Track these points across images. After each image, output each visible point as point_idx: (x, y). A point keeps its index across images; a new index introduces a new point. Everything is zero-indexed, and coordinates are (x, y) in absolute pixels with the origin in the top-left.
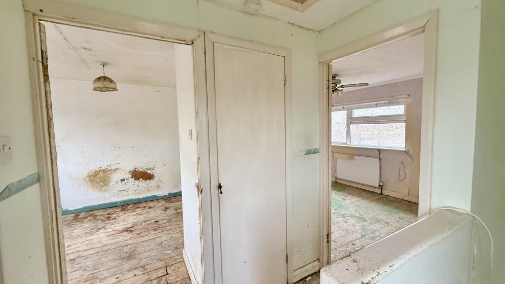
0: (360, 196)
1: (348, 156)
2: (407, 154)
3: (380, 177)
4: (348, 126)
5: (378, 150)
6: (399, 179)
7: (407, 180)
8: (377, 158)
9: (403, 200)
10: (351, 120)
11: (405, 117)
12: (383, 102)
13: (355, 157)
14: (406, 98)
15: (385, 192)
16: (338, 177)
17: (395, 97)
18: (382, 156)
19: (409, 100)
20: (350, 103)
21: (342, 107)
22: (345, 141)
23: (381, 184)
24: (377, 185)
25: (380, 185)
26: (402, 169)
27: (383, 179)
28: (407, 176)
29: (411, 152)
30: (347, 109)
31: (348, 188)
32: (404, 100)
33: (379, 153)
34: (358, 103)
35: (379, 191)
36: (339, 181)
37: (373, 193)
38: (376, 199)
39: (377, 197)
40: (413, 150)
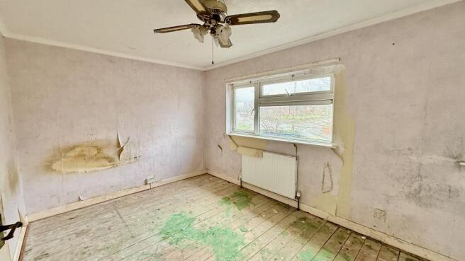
0: (269, 218)
1: (255, 151)
2: (336, 153)
3: (297, 184)
4: (256, 109)
5: (295, 145)
6: (323, 189)
7: (333, 193)
8: (293, 156)
9: (328, 221)
10: (260, 100)
11: (333, 94)
12: (302, 71)
13: (264, 153)
14: (336, 63)
15: (304, 207)
16: (243, 180)
17: (320, 63)
18: (299, 153)
19: (341, 67)
20: (259, 74)
21: (249, 81)
22: (252, 129)
23: (298, 195)
24: (293, 196)
25: (296, 197)
27: (301, 188)
28: (334, 186)
29: (341, 150)
30: (255, 85)
31: (254, 200)
32: (332, 67)
33: (295, 150)
34: (269, 75)
35: (294, 204)
36: (244, 185)
37: (288, 207)
38: (292, 225)
39: (292, 219)
40: (345, 147)
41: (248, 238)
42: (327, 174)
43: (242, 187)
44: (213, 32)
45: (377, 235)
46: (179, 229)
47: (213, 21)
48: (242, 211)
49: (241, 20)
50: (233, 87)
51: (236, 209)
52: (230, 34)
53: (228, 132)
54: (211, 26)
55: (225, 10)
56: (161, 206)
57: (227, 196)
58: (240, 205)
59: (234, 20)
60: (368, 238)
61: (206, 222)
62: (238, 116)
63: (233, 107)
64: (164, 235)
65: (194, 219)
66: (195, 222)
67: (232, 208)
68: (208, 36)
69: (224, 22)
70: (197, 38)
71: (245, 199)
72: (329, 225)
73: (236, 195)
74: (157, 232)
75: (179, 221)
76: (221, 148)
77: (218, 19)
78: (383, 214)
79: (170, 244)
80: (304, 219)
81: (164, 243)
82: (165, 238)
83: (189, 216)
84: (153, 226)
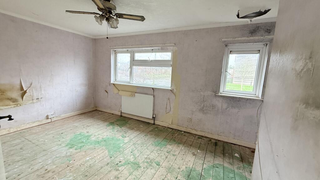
0: (138, 129)
1: (130, 93)
2: (173, 93)
3: (154, 110)
4: (131, 68)
5: (153, 89)
6: (166, 112)
7: (171, 113)
8: (152, 95)
9: (168, 128)
10: (134, 62)
11: (172, 62)
12: (157, 48)
13: (136, 94)
14: (173, 46)
15: (157, 122)
16: (122, 111)
17: (166, 45)
18: (155, 94)
19: (176, 48)
20: (133, 46)
22: (129, 80)
23: (154, 116)
24: (151, 117)
25: (153, 117)
27: (156, 112)
28: (172, 110)
29: (175, 90)
30: (130, 52)
31: (130, 121)
32: (172, 48)
33: (153, 91)
34: (139, 47)
35: (152, 122)
36: (123, 115)
37: (148, 123)
38: (150, 131)
39: (151, 128)
40: (176, 89)
41: (127, 140)
42: (168, 103)
43: (121, 116)
44: (108, 19)
45: (188, 130)
46: (81, 141)
47: (108, 14)
48: (122, 128)
49: (124, 16)
50: (116, 53)
51: (119, 127)
52: (118, 23)
53: (112, 82)
54: (107, 16)
55: (115, 9)
56: (64, 131)
57: (112, 121)
58: (121, 125)
59: (120, 16)
60: (185, 132)
61: (99, 136)
62: (119, 71)
63: (116, 65)
64: (70, 146)
65: (90, 136)
66: (92, 137)
67: (116, 128)
68: (105, 22)
69: (115, 16)
70: (97, 21)
71: (124, 122)
72: (169, 129)
73: (118, 120)
74: (63, 145)
75: (80, 138)
76: (107, 92)
77: (111, 13)
78: (191, 120)
79: (76, 149)
80: (157, 128)
81: (71, 150)
82: (71, 148)
83: (87, 134)
84: (60, 143)
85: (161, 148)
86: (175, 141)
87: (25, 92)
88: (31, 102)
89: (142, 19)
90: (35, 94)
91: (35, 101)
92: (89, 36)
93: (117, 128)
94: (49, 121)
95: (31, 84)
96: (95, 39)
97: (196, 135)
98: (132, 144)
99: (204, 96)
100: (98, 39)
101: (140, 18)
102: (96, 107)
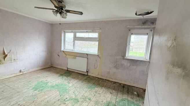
0: (78, 78)
1: (73, 57)
2: (99, 57)
3: (87, 67)
4: (74, 41)
5: (87, 54)
6: (95, 68)
8: (86, 58)
9: (96, 77)
10: (76, 38)
11: (98, 39)
12: (90, 30)
13: (76, 57)
15: (89, 74)
16: (68, 67)
17: (95, 29)
18: (88, 57)
19: (100, 31)
20: (75, 29)
21: (72, 31)
22: (72, 49)
23: (88, 70)
24: (86, 71)
25: (87, 71)
26: (96, 63)
27: (88, 68)
28: (98, 67)
29: (100, 55)
30: (74, 32)
31: (73, 74)
32: (98, 30)
34: (79, 30)
35: (86, 74)
36: (69, 70)
37: (84, 75)
38: (85, 79)
41: (71, 85)
43: (67, 70)
44: (60, 13)
45: (108, 79)
46: (41, 86)
47: (61, 10)
48: (68, 77)
49: (71, 12)
50: (65, 32)
52: (67, 16)
53: (62, 50)
55: (65, 7)
56: (31, 80)
57: (62, 74)
59: (68, 11)
60: (105, 80)
61: (54, 83)
62: (66, 43)
63: (65, 40)
64: (35, 89)
65: (48, 82)
68: (59, 15)
69: (65, 11)
70: (54, 14)
71: (69, 74)
73: (65, 73)
74: (31, 88)
75: (41, 84)
76: (59, 56)
77: (63, 9)
78: (109, 73)
79: (39, 91)
80: (89, 77)
81: (36, 92)
83: (46, 82)
84: (28, 87)
85: (91, 89)
86: (99, 85)
87: (6, 56)
88: (10, 61)
89: (81, 13)
90: (13, 57)
91: (12, 61)
92: (48, 22)
93: (65, 78)
94: (22, 73)
95: (11, 51)
96: (52, 24)
97: (112, 81)
98: (74, 87)
99: (117, 59)
100: (54, 24)
101: (80, 13)
102: (52, 65)
